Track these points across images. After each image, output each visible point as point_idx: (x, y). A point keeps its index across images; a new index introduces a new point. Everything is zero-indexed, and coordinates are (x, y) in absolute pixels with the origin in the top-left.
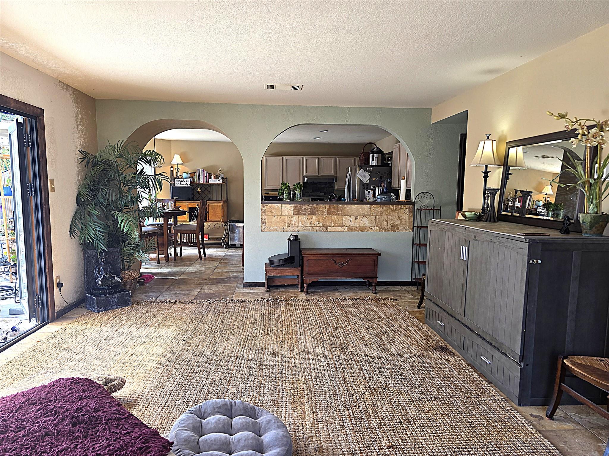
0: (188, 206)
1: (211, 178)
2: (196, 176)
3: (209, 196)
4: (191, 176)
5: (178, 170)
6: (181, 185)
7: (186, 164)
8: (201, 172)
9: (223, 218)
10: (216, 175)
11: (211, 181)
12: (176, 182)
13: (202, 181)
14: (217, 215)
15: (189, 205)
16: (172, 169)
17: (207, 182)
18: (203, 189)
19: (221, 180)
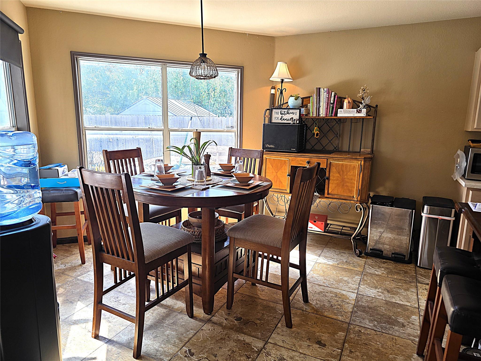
0: (290, 164)
1: (342, 108)
2: (313, 103)
3: (336, 142)
4: (304, 103)
5: (281, 93)
6: (283, 122)
7: (298, 81)
8: (324, 95)
9: (360, 192)
10: (354, 101)
11: (341, 114)
12: (274, 115)
13: (323, 113)
14: (347, 186)
15: (292, 160)
16: (273, 91)
17: (333, 115)
18: (326, 128)
19: (364, 111)
